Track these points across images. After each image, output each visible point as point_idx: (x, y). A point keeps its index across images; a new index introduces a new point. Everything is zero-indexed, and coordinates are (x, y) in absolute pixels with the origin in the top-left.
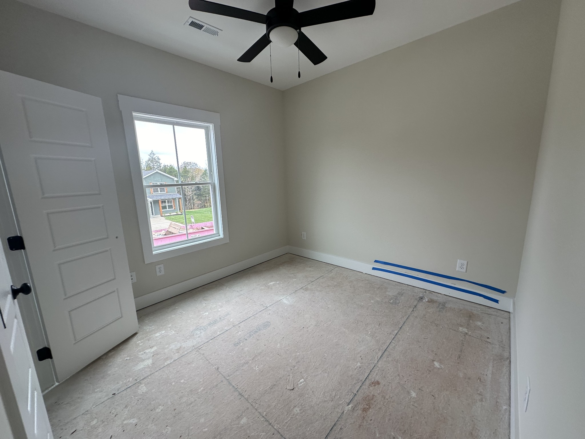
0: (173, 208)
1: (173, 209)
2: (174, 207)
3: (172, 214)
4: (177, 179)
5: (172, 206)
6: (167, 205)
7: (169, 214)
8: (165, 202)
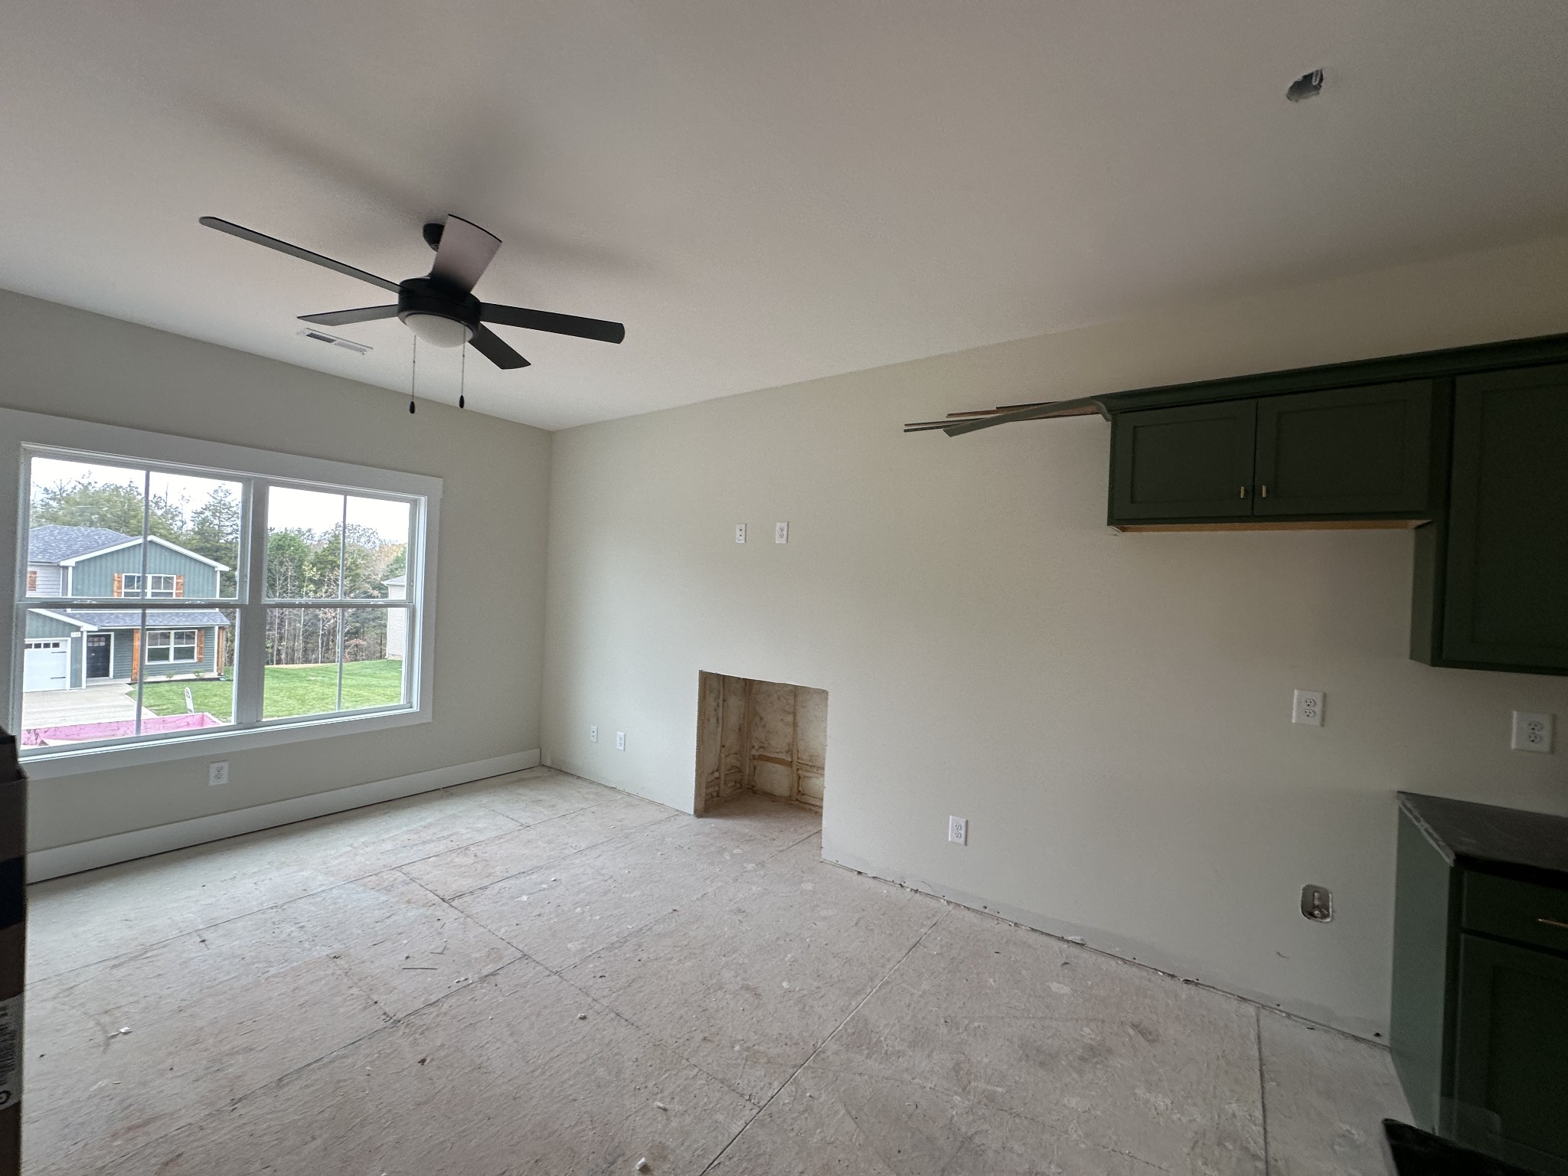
0: (193, 658)
1: (196, 660)
2: (200, 653)
3: (176, 677)
4: (226, 569)
5: (193, 652)
6: (172, 646)
7: (163, 678)
8: (166, 636)
